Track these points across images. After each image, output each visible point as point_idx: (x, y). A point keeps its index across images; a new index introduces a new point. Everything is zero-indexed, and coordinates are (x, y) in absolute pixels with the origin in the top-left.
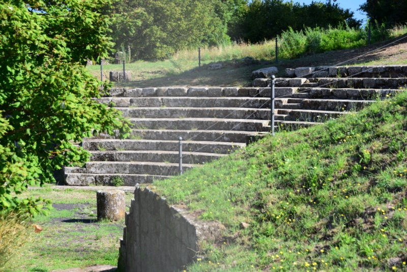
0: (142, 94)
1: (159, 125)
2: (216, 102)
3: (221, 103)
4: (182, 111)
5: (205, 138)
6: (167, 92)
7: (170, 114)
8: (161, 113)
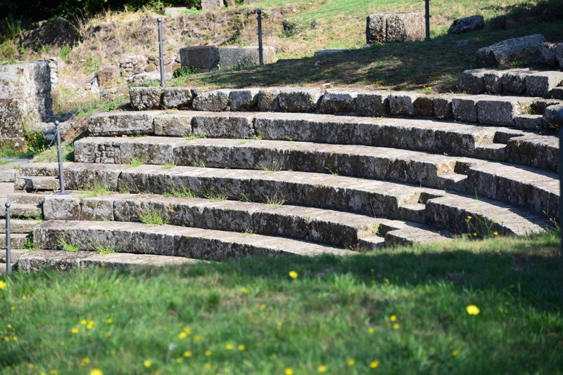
0: (229, 104)
1: (217, 188)
2: (358, 132)
3: (366, 134)
4: (275, 154)
5: (280, 230)
6: (277, 100)
7: (252, 159)
8: (236, 156)
